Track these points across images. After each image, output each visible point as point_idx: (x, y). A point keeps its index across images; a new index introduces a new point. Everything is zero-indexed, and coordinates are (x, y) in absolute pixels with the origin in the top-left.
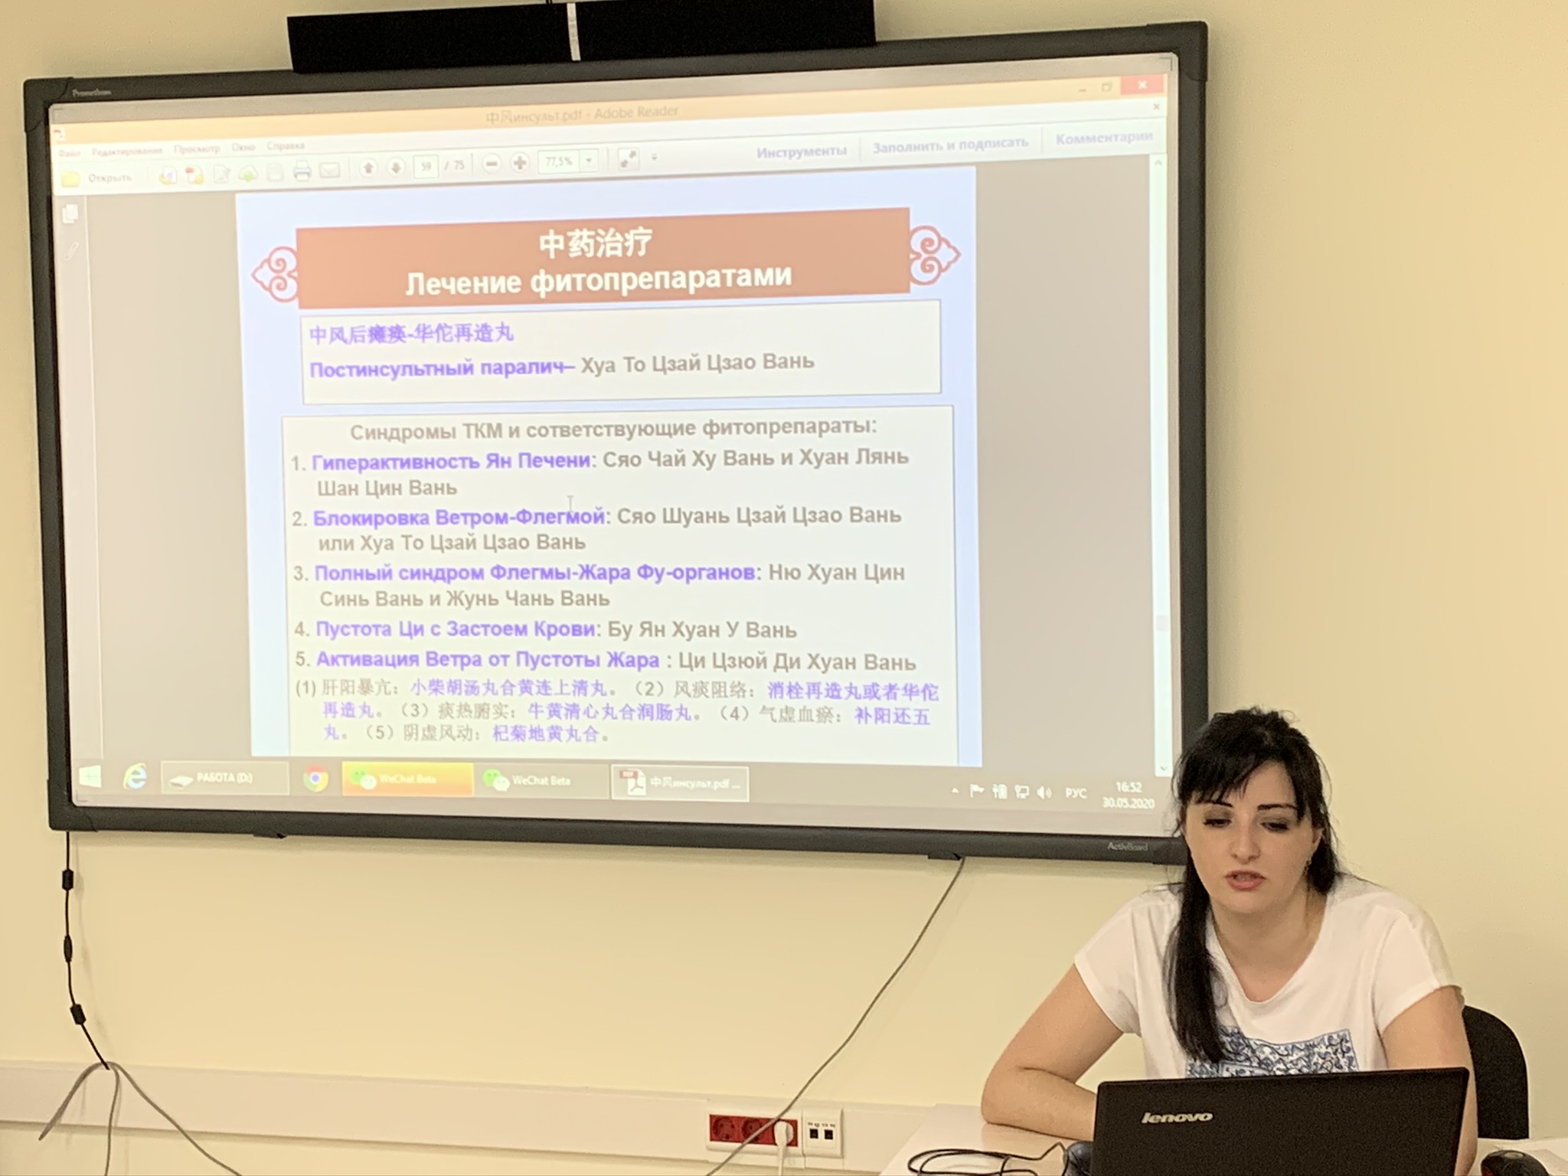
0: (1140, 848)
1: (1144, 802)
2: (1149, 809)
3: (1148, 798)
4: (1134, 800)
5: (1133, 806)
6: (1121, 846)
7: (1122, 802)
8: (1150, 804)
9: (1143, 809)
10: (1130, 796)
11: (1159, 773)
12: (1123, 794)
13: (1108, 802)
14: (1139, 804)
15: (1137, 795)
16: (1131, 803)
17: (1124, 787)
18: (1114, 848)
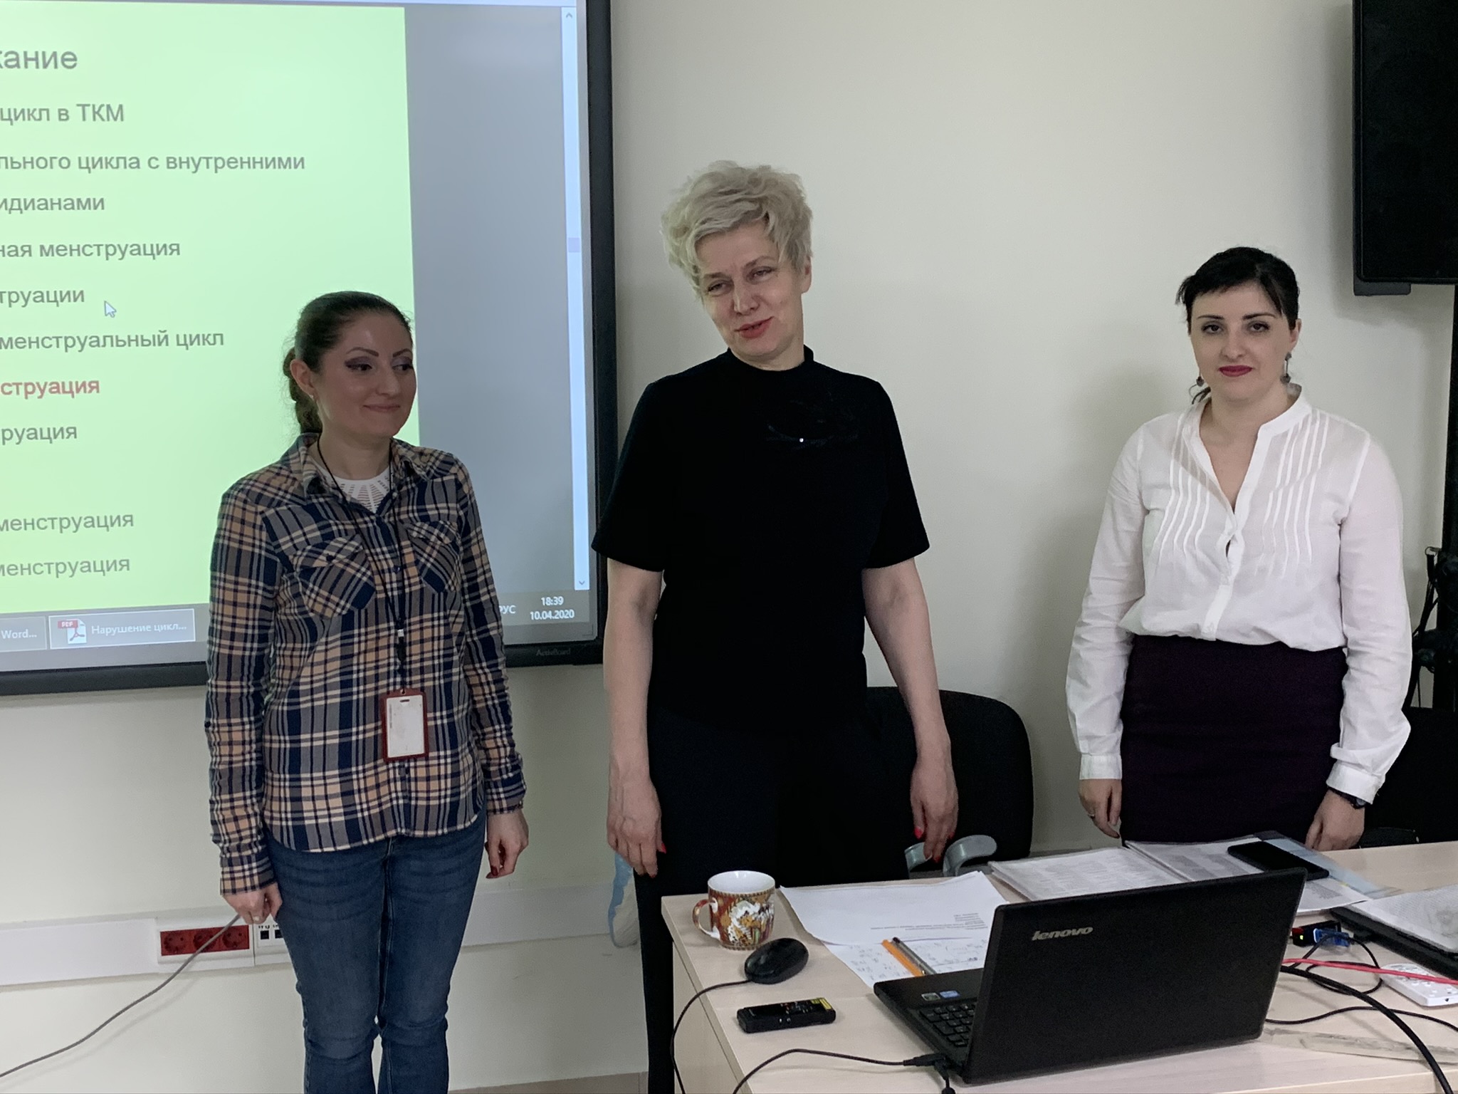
0: (563, 653)
1: (565, 613)
2: (570, 619)
3: (568, 609)
4: (556, 611)
5: (556, 617)
6: (548, 653)
7: (549, 615)
8: (570, 614)
9: (564, 619)
10: (553, 609)
11: (578, 587)
12: (548, 608)
13: (536, 616)
14: (562, 615)
15: (559, 607)
16: (553, 614)
17: (548, 601)
18: (542, 654)
